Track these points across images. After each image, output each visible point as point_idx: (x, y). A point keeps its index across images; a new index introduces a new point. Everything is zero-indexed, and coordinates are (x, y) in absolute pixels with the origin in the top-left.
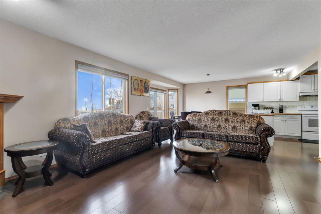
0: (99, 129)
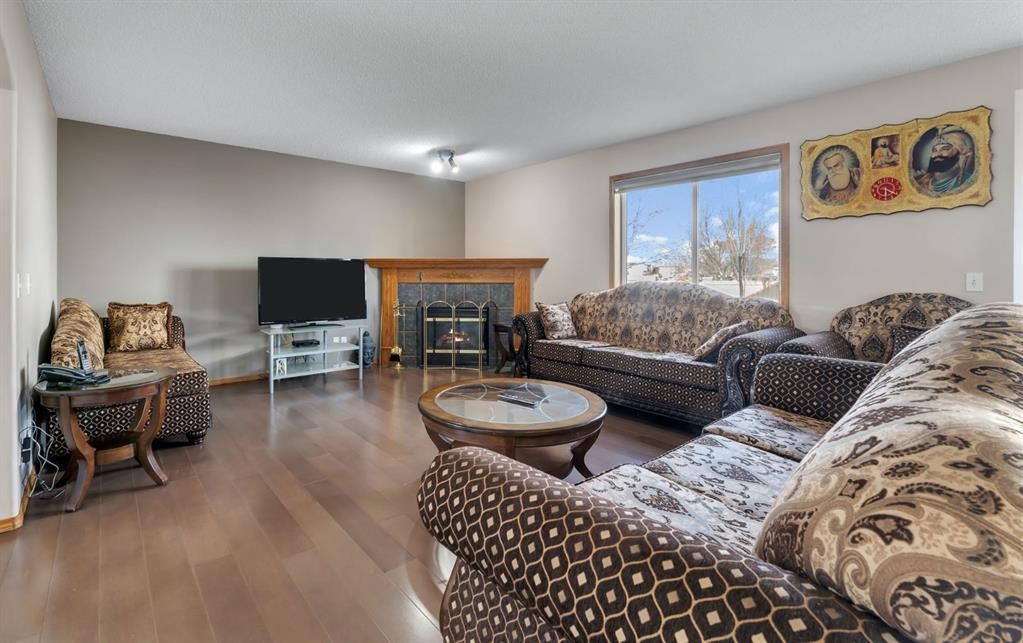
0: (618, 323)
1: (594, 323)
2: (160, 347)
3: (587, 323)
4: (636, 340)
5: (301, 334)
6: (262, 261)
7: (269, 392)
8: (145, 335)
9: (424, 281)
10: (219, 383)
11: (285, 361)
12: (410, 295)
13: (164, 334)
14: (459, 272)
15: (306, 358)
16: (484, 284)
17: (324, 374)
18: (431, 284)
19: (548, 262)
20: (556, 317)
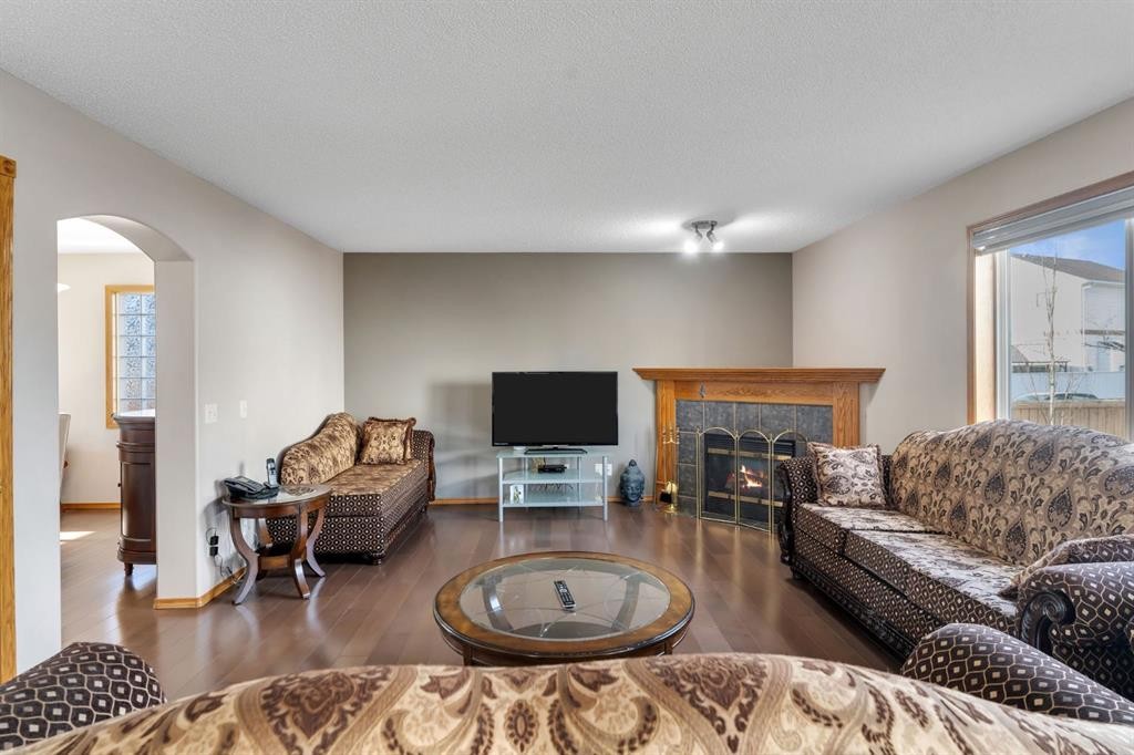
1: (915, 488)
2: (396, 463)
3: (906, 484)
4: (971, 529)
5: (554, 459)
6: (496, 376)
7: (498, 520)
8: (384, 450)
9: (706, 397)
10: (472, 502)
11: (521, 489)
12: (689, 415)
13: (400, 450)
14: (752, 386)
15: (559, 486)
16: (788, 405)
17: (578, 508)
18: (717, 402)
19: (886, 373)
20: (841, 470)
